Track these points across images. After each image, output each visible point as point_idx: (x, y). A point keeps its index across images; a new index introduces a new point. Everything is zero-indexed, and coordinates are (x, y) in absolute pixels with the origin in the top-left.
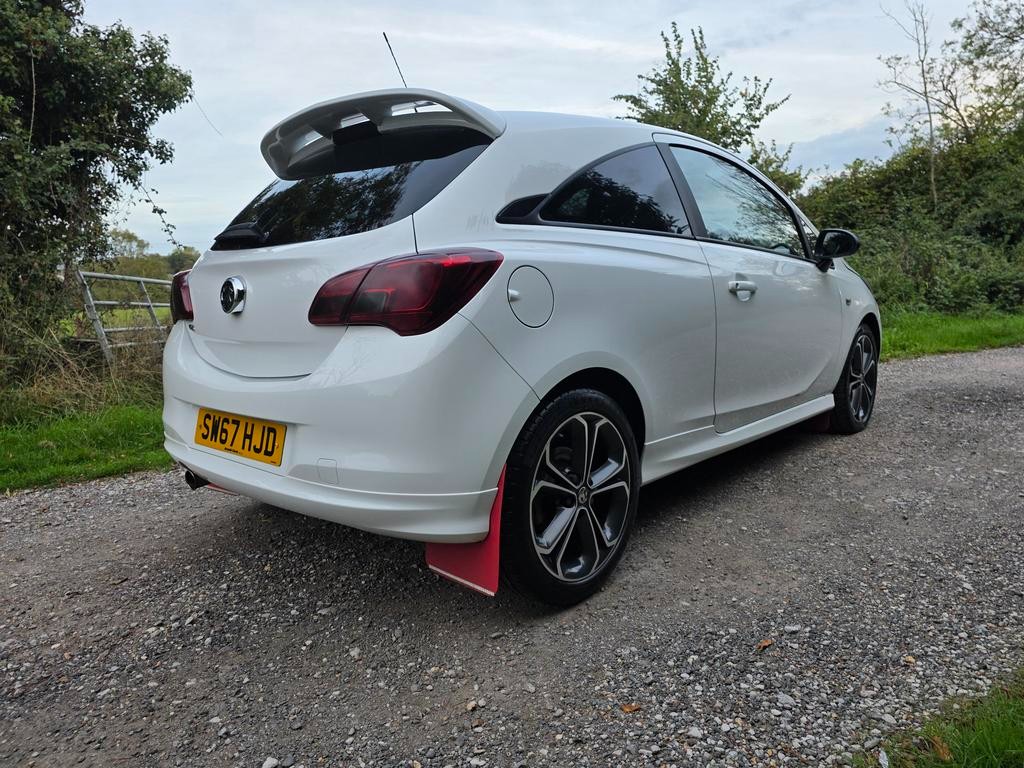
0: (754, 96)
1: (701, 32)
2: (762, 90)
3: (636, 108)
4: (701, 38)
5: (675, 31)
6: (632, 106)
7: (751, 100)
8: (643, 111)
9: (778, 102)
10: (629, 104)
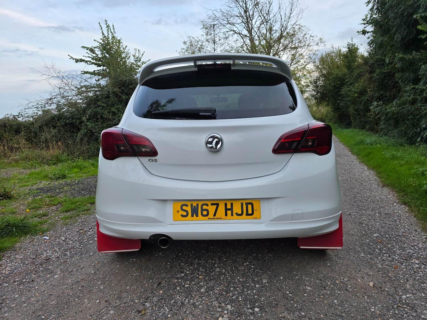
0: (138, 57)
1: (113, 26)
2: (141, 55)
3: (91, 53)
4: (114, 29)
5: (106, 24)
6: (89, 52)
7: (137, 58)
8: (94, 55)
9: (146, 61)
10: (88, 51)
